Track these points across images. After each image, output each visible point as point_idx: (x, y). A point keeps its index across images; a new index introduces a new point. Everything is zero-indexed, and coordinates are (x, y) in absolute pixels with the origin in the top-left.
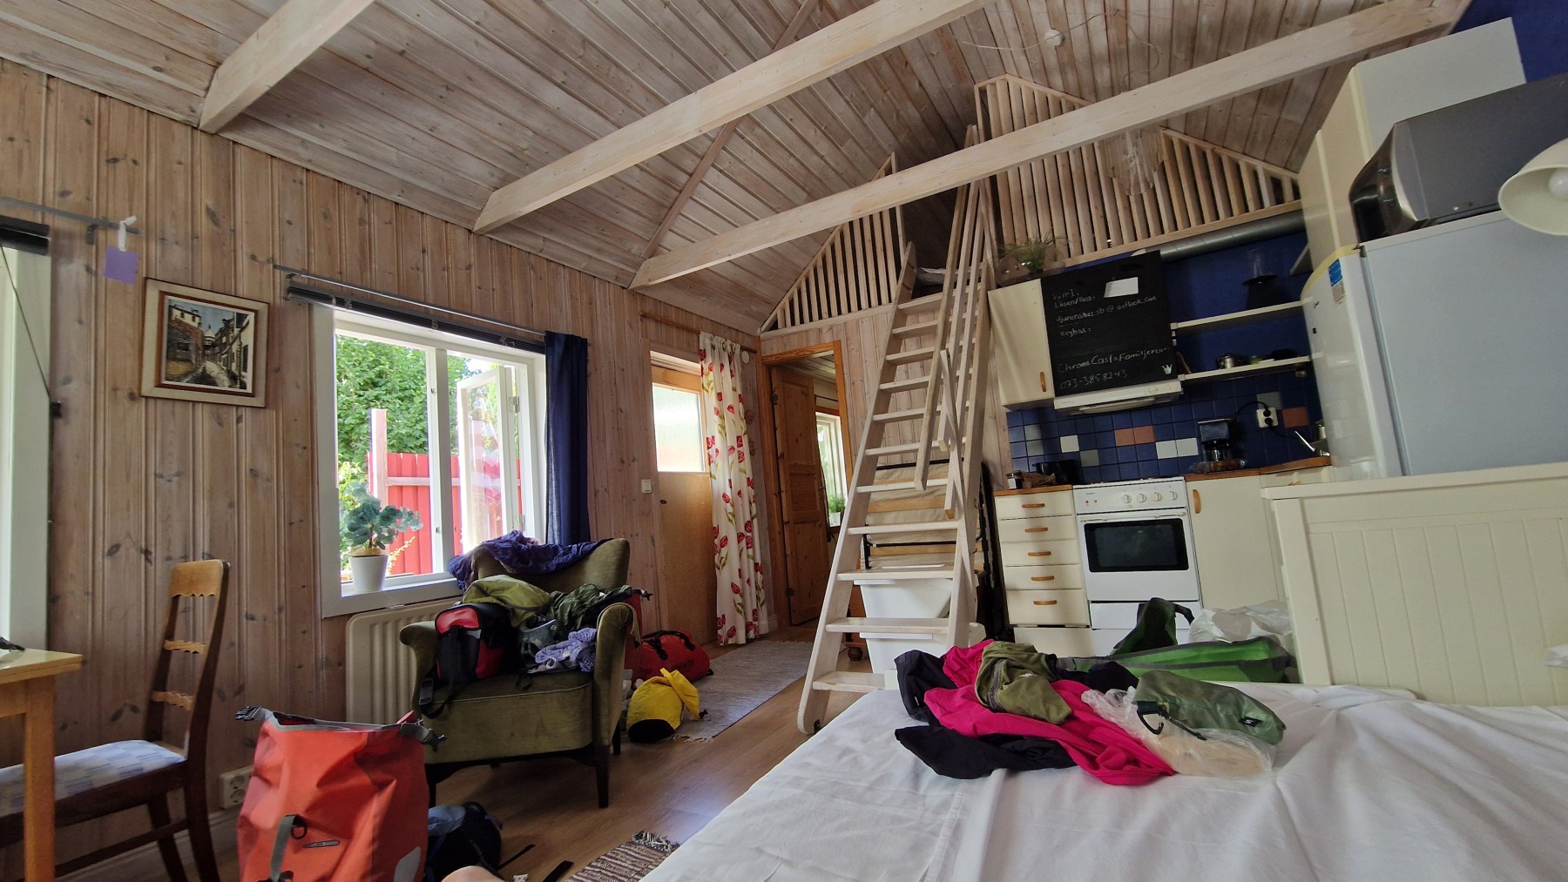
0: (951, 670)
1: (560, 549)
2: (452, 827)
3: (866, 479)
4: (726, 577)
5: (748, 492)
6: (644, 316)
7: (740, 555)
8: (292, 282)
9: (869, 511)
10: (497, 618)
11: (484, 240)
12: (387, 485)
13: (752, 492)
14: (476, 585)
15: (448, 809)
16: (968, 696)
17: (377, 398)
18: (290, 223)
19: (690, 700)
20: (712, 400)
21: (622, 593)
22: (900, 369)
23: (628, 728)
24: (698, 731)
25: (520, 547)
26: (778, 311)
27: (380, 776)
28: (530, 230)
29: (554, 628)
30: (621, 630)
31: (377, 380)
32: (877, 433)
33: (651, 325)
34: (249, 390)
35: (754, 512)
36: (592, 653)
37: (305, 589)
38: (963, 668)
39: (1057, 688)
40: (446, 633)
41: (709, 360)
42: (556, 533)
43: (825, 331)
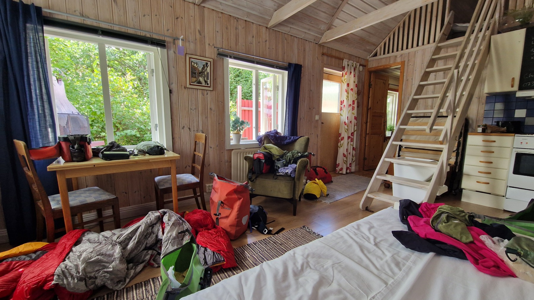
0: (422, 210)
1: (288, 137)
2: (255, 211)
3: (405, 122)
4: (342, 151)
5: (354, 121)
6: (323, 54)
7: (348, 144)
8: (218, 51)
9: (404, 133)
10: (269, 157)
11: (271, 30)
12: (241, 109)
13: (356, 122)
14: (264, 146)
15: (254, 206)
16: (427, 223)
17: (239, 80)
18: (218, 32)
19: (324, 190)
20: (345, 86)
21: (305, 155)
22: (432, 75)
23: (304, 194)
24: (325, 200)
25: (276, 136)
26: (378, 48)
27: (240, 197)
28: (286, 25)
29: (284, 162)
30: (304, 166)
31: (239, 74)
32: (414, 103)
33: (325, 58)
34: (209, 85)
35: (355, 129)
36: (295, 172)
37: (222, 142)
38: (427, 211)
39: (469, 230)
40: (256, 160)
41: (346, 70)
42: (287, 131)
43: (398, 57)
